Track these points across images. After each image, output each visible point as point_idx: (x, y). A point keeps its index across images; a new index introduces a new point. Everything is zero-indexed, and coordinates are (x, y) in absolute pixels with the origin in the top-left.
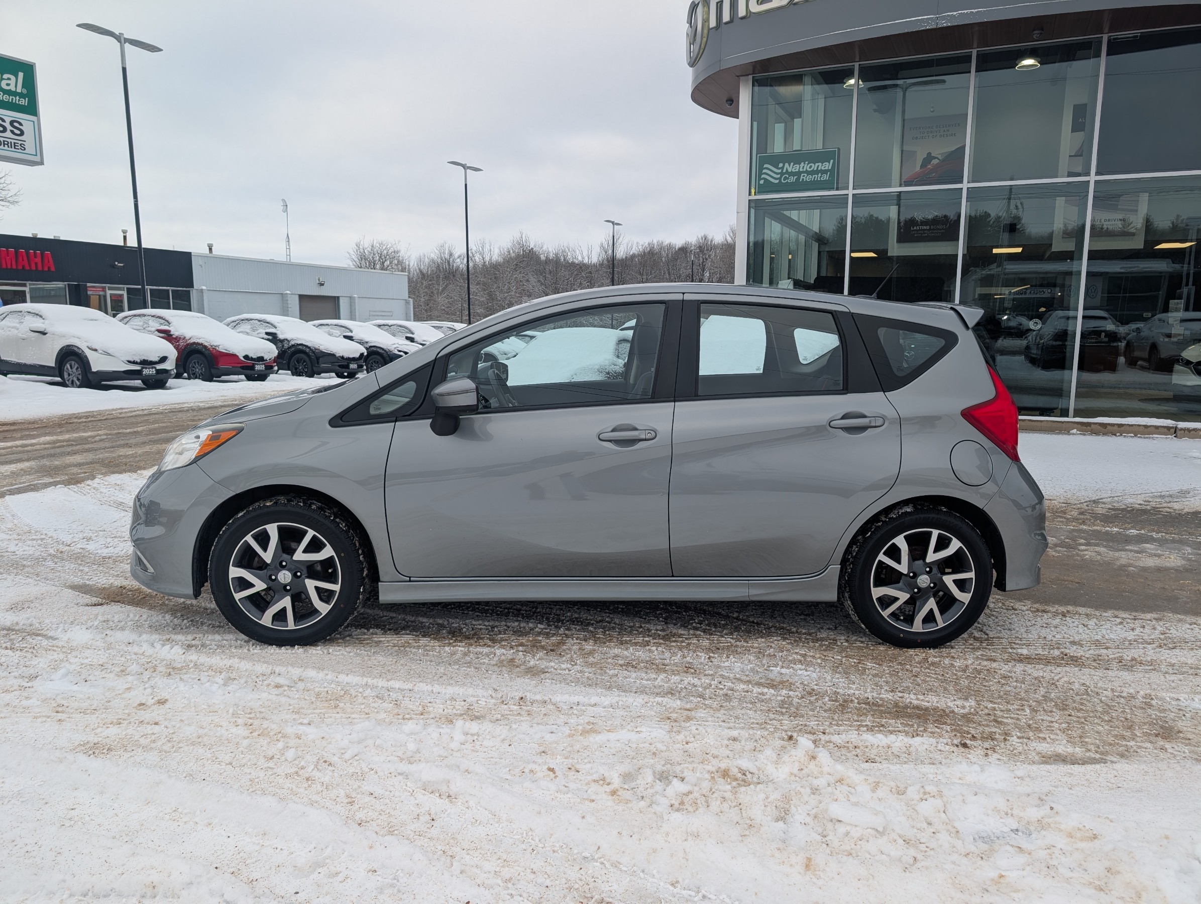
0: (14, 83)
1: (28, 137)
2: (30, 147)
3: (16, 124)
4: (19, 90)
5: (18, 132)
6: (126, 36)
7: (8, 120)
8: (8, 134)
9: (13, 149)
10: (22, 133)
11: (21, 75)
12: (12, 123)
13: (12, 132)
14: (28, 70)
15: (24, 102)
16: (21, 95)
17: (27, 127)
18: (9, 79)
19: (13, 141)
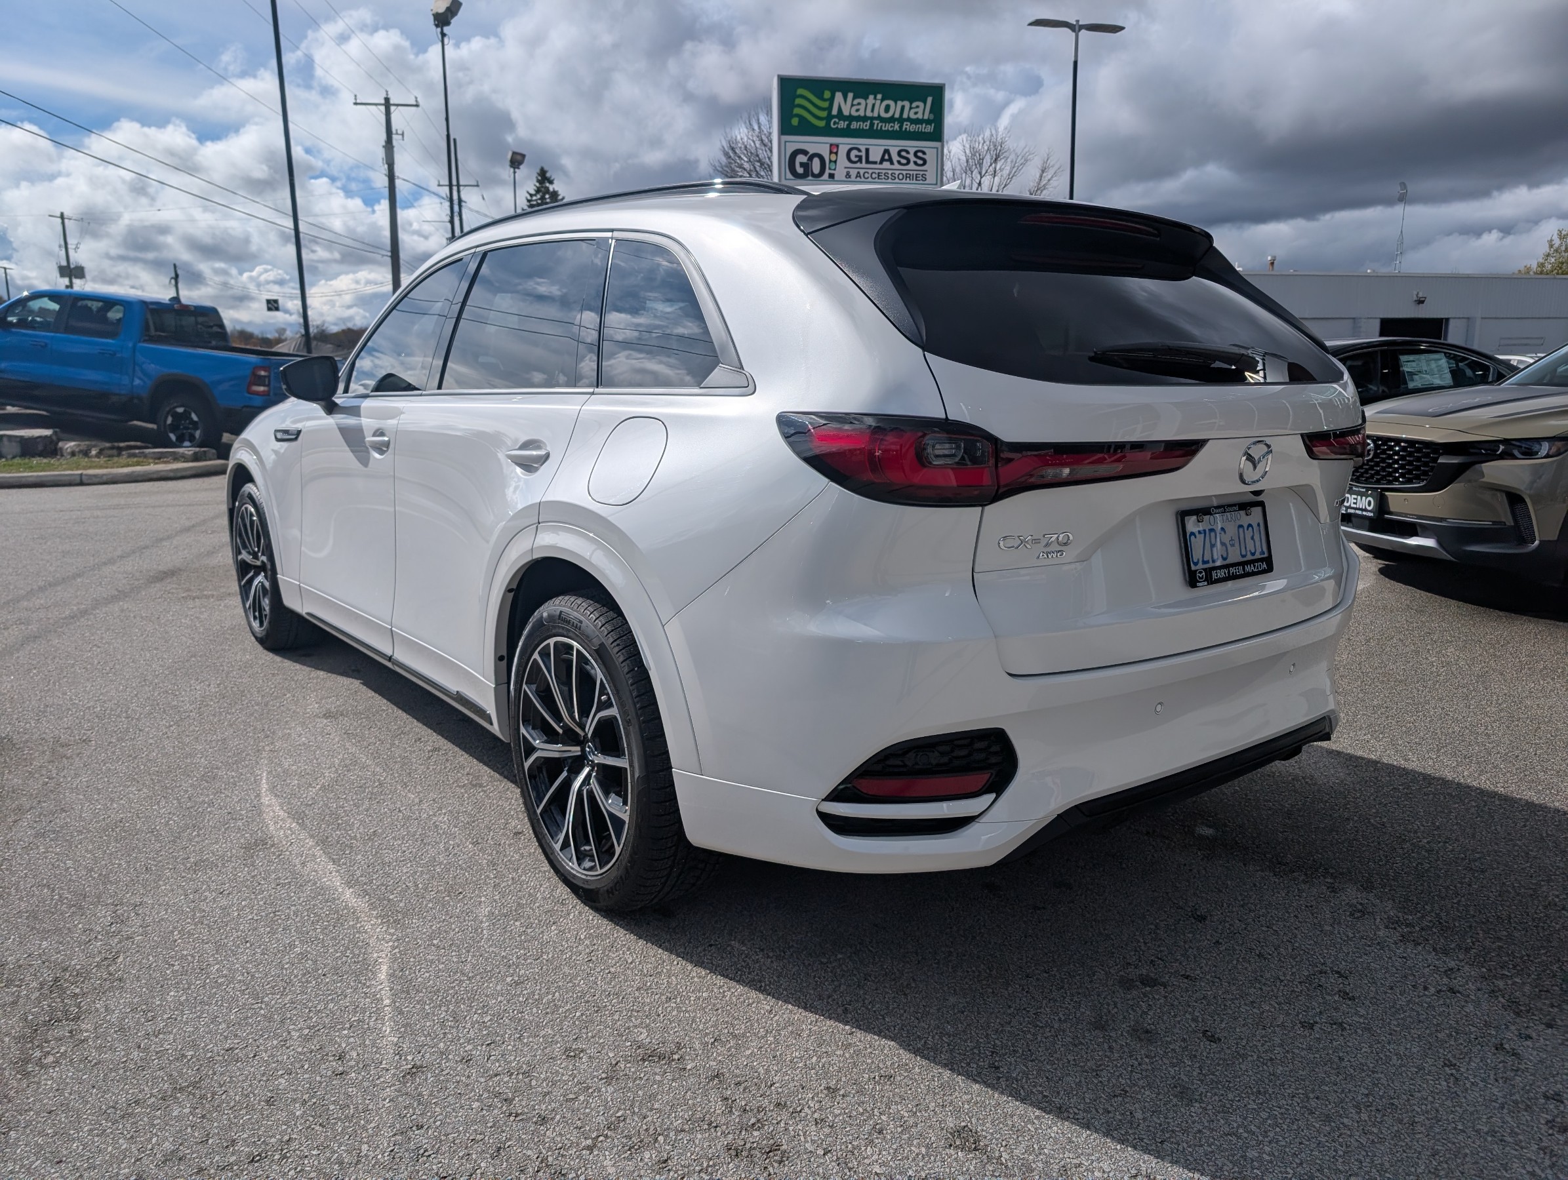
0: (921, 110)
1: (930, 167)
2: (931, 178)
3: (920, 154)
4: (926, 117)
5: (920, 162)
6: (1081, 23)
7: (912, 151)
8: (912, 166)
9: (914, 181)
10: (925, 162)
11: (930, 100)
12: (915, 154)
13: (915, 163)
14: (934, 94)
15: (929, 129)
16: (928, 122)
17: (930, 156)
18: (918, 107)
19: (915, 173)
